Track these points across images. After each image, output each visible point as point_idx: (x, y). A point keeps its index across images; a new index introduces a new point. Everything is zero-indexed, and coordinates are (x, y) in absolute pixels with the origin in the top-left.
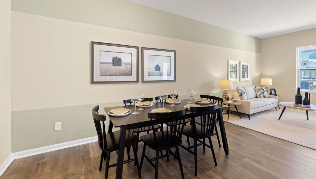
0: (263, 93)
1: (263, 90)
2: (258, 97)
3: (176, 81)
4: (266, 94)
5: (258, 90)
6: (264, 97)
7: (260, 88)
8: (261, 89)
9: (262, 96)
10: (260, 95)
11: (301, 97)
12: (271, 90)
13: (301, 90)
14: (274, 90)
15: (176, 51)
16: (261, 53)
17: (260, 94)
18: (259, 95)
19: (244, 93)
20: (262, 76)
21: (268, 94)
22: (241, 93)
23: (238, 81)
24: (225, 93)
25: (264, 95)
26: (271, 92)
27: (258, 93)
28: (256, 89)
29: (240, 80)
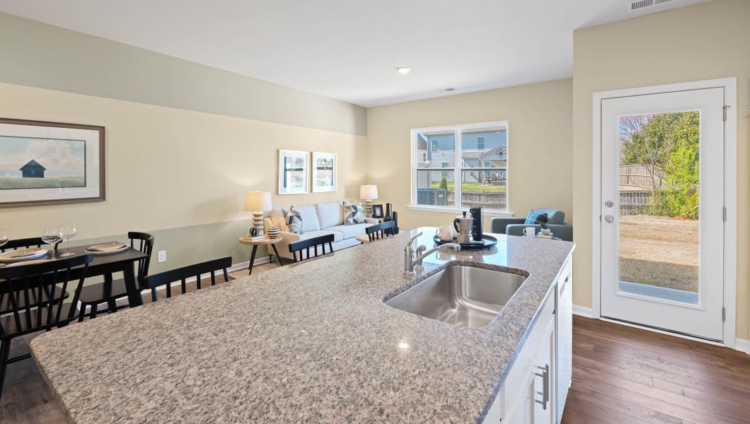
0: (354, 214)
1: (355, 208)
2: (345, 223)
3: (104, 200)
4: (360, 216)
5: (347, 209)
6: (356, 222)
8: (352, 208)
9: (351, 220)
12: (375, 207)
14: (379, 208)
15: (104, 128)
16: (366, 136)
17: (349, 217)
19: (299, 217)
20: (367, 181)
21: (367, 217)
22: (291, 218)
23: (307, 192)
24: (256, 220)
25: (354, 218)
26: (375, 212)
27: (347, 215)
28: (344, 208)
29: (312, 191)
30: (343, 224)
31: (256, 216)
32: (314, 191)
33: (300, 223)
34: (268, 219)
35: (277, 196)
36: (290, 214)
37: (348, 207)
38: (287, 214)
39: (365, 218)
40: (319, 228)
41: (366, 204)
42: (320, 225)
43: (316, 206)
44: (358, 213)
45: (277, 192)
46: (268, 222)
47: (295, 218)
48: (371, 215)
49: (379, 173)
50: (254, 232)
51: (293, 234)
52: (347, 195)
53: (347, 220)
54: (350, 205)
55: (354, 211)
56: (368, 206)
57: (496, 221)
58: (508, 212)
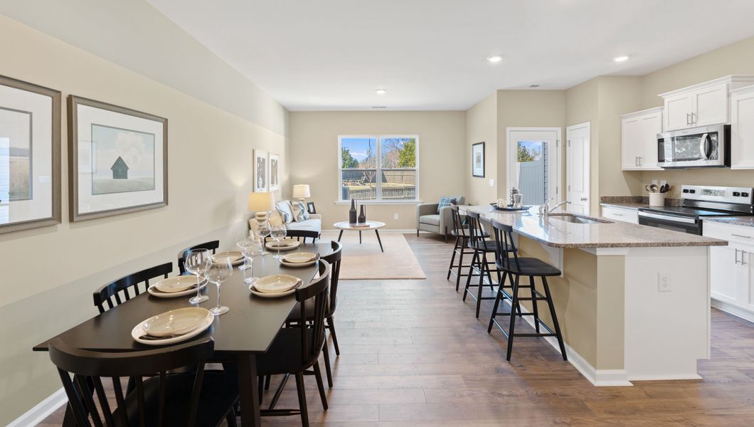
0: (303, 211)
1: (302, 206)
2: (296, 220)
3: (167, 204)
4: (306, 213)
5: (295, 208)
7: (297, 203)
8: (299, 206)
9: (302, 217)
10: (300, 216)
11: (356, 212)
12: (308, 204)
13: (355, 201)
14: (313, 204)
15: (167, 119)
16: (290, 138)
20: (291, 181)
24: (260, 221)
25: (304, 215)
26: (309, 209)
27: (297, 212)
28: (293, 206)
30: (294, 221)
37: (296, 205)
55: (302, 208)
57: (421, 207)
58: (419, 201)
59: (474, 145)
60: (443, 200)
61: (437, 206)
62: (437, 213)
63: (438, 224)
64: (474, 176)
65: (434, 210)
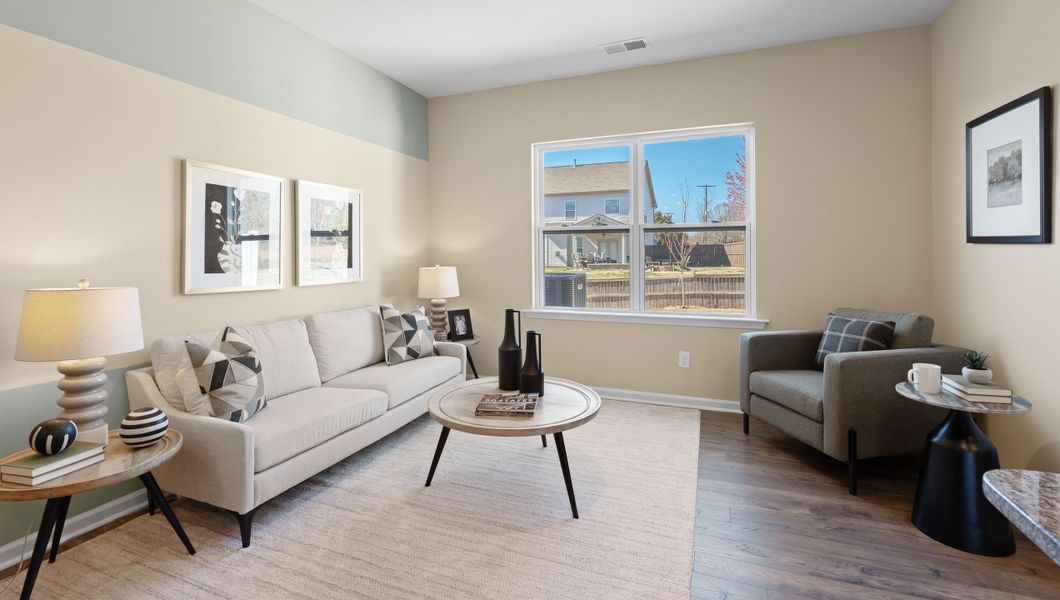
0: (409, 336)
1: (411, 320)
2: (387, 359)
4: (423, 339)
5: (390, 326)
6: (414, 355)
8: (403, 321)
9: (402, 351)
10: (395, 349)
12: (453, 314)
16: (427, 159)
17: (396, 344)
18: (390, 350)
19: (249, 363)
20: (431, 258)
21: (437, 338)
22: (221, 368)
23: (281, 287)
24: (70, 391)
25: (410, 345)
26: (453, 326)
27: (390, 339)
28: (384, 322)
29: (295, 281)
30: (382, 361)
31: (70, 374)
32: (302, 282)
33: (253, 379)
34: (141, 376)
35: (179, 300)
36: (216, 356)
37: (394, 320)
38: (205, 354)
39: (435, 343)
40: (316, 379)
41: (433, 310)
42: (321, 369)
43: (309, 322)
44: (420, 333)
45: (180, 287)
46: (139, 384)
47: (237, 369)
48: (444, 334)
49: (460, 241)
50: (50, 441)
51: (224, 422)
52: (389, 291)
53: (391, 351)
54: (397, 313)
55: (407, 327)
56: (435, 313)
57: (755, 343)
58: (750, 316)
59: (971, 125)
60: (839, 324)
61: (816, 339)
62: (816, 366)
63: (815, 413)
64: (972, 240)
65: (802, 353)
